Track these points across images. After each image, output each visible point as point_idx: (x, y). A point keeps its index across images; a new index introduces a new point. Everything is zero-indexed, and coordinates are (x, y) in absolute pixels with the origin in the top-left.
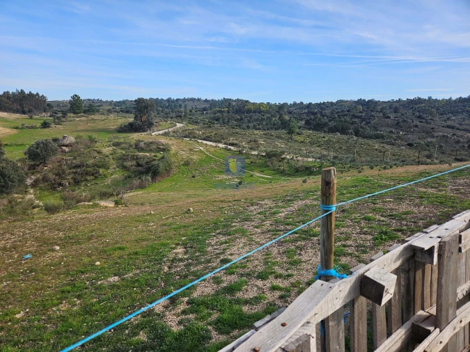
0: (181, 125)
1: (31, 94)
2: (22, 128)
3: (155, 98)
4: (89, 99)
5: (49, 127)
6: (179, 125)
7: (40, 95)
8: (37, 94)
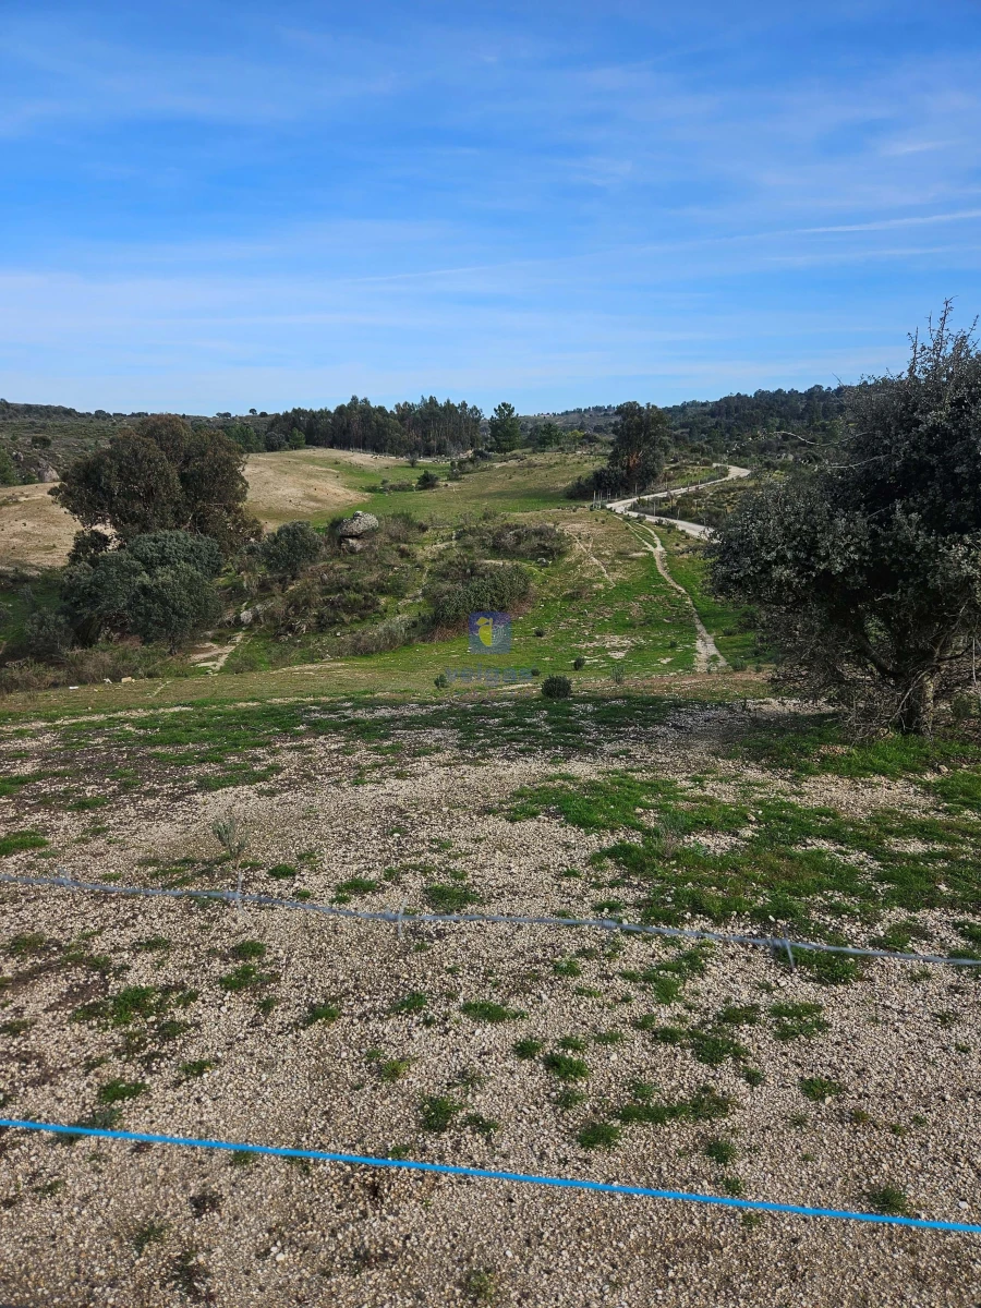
0: (745, 473)
1: (449, 407)
2: (381, 491)
3: (773, 389)
4: (597, 409)
5: (433, 486)
6: (735, 472)
7: (470, 406)
8: (464, 405)
